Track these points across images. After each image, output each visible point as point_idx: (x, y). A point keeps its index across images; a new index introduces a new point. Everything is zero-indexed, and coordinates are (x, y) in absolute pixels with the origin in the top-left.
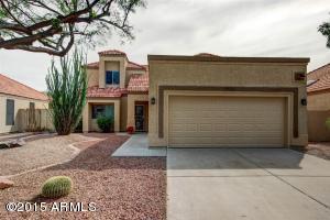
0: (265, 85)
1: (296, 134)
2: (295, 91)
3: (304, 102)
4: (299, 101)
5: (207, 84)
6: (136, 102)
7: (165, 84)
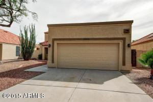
0: (106, 37)
1: (124, 64)
2: (124, 39)
3: (129, 46)
4: (126, 45)
5: (75, 37)
6: (45, 48)
7: (55, 38)
